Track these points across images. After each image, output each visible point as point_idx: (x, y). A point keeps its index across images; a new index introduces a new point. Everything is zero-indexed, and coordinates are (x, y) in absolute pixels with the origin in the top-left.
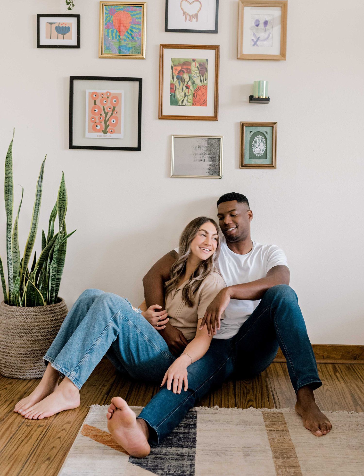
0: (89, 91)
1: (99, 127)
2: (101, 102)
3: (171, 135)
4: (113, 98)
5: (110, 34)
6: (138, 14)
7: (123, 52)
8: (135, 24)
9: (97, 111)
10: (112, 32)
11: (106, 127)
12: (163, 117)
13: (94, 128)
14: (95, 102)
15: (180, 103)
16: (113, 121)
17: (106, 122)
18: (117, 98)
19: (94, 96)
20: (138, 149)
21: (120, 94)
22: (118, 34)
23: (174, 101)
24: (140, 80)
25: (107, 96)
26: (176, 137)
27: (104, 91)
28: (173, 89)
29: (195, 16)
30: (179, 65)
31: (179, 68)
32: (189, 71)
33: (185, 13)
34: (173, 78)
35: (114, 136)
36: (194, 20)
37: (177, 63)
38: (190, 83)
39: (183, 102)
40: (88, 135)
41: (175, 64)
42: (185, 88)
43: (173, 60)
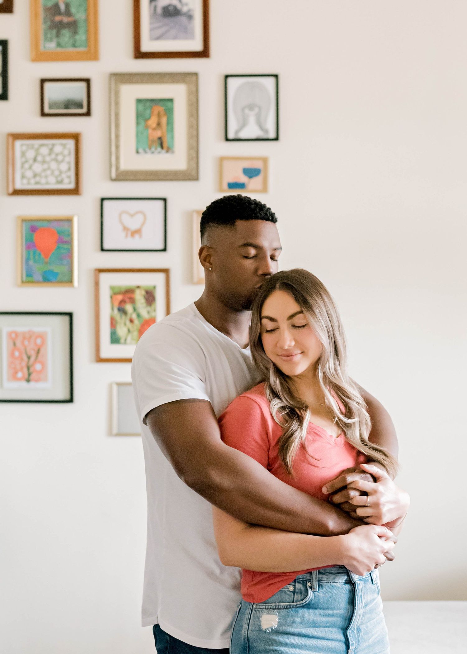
0: (5, 331)
1: (20, 375)
2: (23, 343)
3: (112, 382)
4: (38, 337)
5: (32, 257)
6: (65, 231)
7: (49, 280)
8: (63, 242)
9: (17, 354)
10: (34, 253)
11: (30, 374)
12: (100, 360)
13: (14, 377)
14: (14, 343)
15: (122, 341)
16: (38, 367)
17: (28, 368)
18: (42, 336)
19: (13, 335)
20: (71, 400)
21: (46, 333)
22: (42, 256)
23: (115, 339)
24: (70, 315)
25: (29, 336)
26: (119, 384)
27: (26, 330)
28: (113, 323)
29: (138, 232)
30: (119, 293)
31: (120, 297)
32: (132, 301)
33: (125, 229)
34: (113, 309)
35: (40, 385)
36: (137, 236)
37: (116, 291)
38: (134, 316)
39: (126, 340)
40: (6, 385)
41: (115, 292)
42: (128, 322)
43: (112, 288)
